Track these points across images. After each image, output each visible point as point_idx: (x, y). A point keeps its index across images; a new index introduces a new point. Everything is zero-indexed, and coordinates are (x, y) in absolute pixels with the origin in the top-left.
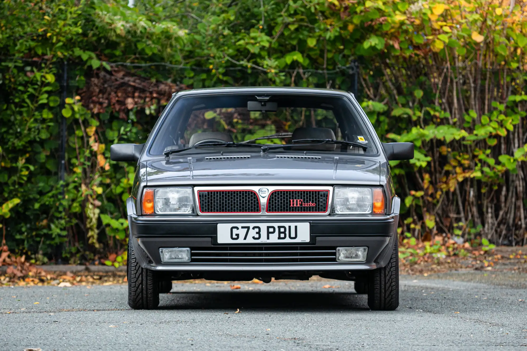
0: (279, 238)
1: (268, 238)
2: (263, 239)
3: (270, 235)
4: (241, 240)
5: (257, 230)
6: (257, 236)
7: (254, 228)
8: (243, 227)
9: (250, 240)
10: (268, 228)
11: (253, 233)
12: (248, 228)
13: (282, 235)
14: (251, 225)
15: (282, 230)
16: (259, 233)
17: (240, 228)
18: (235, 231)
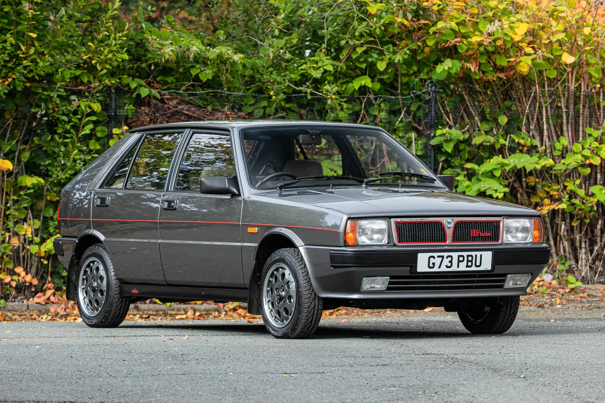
0: (467, 266)
1: (458, 267)
2: (454, 268)
3: (460, 263)
4: (436, 269)
5: (450, 259)
6: (449, 265)
7: (447, 257)
8: (438, 257)
9: (443, 269)
10: (459, 256)
11: (446, 262)
12: (443, 257)
13: (470, 264)
14: (446, 254)
15: (470, 258)
16: (451, 262)
17: (436, 257)
18: (432, 260)
